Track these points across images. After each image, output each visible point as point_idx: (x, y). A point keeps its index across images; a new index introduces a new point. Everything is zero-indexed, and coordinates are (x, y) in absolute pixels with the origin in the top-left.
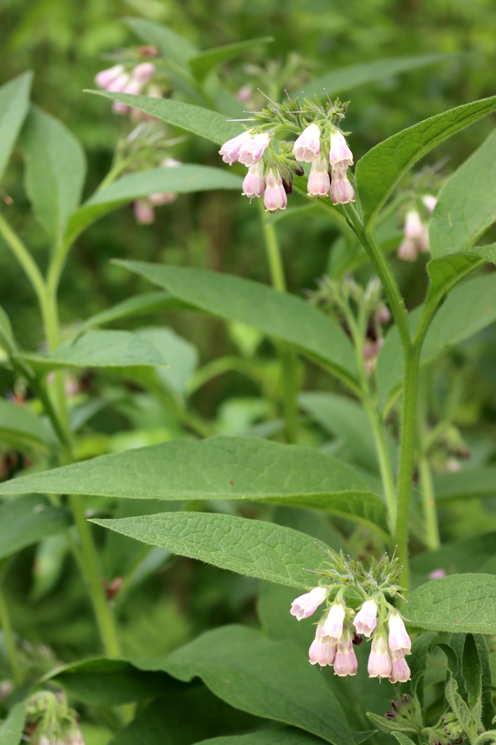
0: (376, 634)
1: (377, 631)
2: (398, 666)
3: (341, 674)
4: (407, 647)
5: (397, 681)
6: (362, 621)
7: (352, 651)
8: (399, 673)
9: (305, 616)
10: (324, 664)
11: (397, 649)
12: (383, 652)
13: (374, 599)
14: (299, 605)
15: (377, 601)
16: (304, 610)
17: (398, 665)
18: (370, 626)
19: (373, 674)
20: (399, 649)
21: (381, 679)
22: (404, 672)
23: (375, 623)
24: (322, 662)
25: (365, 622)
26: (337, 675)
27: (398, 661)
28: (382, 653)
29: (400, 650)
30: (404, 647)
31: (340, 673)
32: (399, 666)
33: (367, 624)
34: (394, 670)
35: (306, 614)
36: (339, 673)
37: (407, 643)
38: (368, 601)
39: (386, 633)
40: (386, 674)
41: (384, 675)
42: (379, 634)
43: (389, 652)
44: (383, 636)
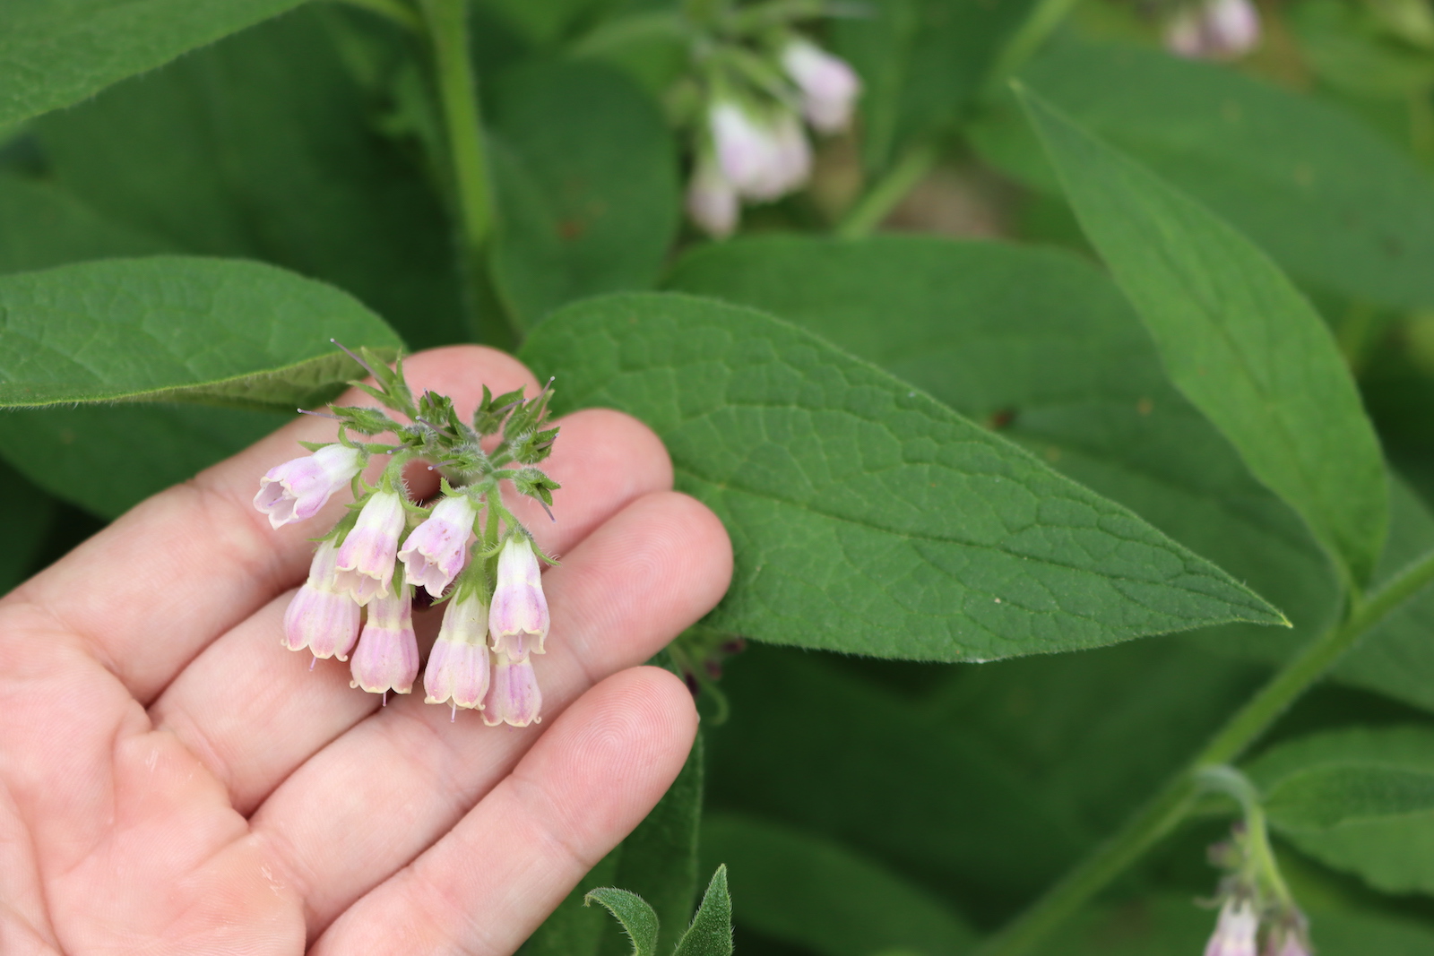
0: (459, 590)
1: (465, 580)
2: (508, 681)
3: (373, 685)
4: (536, 632)
5: (501, 721)
6: (422, 551)
7: (409, 625)
8: (510, 701)
9: (297, 517)
10: (326, 651)
11: (506, 632)
12: (470, 639)
13: (470, 495)
14: (282, 484)
15: (478, 502)
16: (294, 500)
17: (511, 678)
18: (443, 568)
19: (435, 694)
20: (515, 632)
21: (456, 711)
22: (523, 698)
23: (459, 559)
24: (319, 646)
25: (430, 554)
26: (359, 686)
27: (511, 668)
28: (468, 641)
29: (516, 638)
30: (528, 631)
31: (370, 684)
32: (512, 683)
33: (435, 560)
34: (498, 690)
35: (298, 512)
36: (365, 681)
37: (539, 621)
38: (451, 497)
39: (488, 588)
40: (471, 699)
41: (465, 701)
42: (467, 588)
43: (489, 640)
44: (478, 595)
